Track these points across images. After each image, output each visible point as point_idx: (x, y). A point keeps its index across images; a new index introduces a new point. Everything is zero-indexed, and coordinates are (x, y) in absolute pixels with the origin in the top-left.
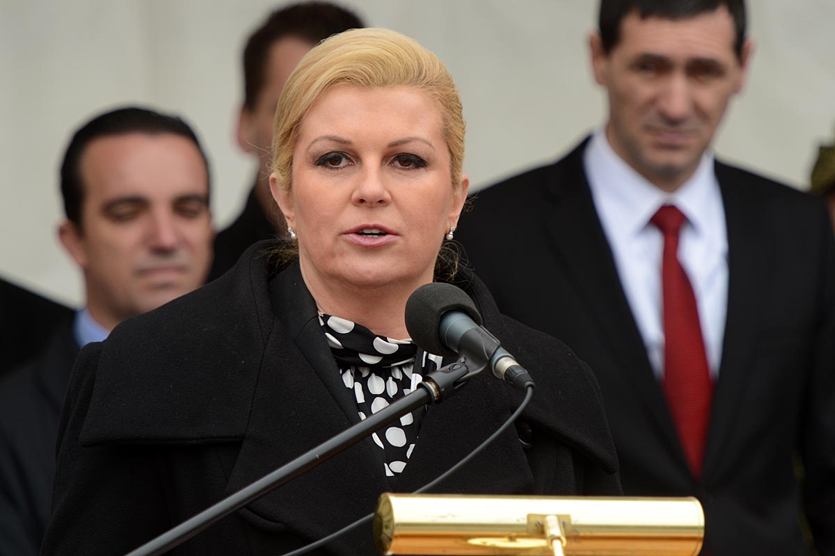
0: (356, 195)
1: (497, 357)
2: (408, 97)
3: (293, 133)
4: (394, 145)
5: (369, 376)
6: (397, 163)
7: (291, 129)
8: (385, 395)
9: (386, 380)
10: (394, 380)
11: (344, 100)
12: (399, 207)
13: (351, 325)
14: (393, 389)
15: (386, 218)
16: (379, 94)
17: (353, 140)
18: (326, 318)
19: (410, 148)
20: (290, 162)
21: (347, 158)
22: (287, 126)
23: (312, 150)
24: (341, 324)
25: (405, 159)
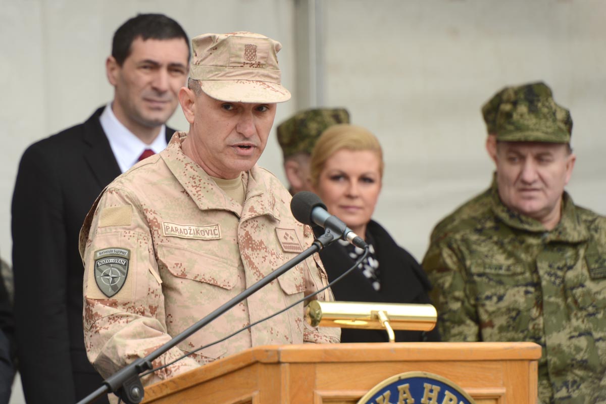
4: (363, 174)
6: (363, 181)
19: (368, 175)
21: (344, 178)
23: (331, 173)
25: (365, 179)
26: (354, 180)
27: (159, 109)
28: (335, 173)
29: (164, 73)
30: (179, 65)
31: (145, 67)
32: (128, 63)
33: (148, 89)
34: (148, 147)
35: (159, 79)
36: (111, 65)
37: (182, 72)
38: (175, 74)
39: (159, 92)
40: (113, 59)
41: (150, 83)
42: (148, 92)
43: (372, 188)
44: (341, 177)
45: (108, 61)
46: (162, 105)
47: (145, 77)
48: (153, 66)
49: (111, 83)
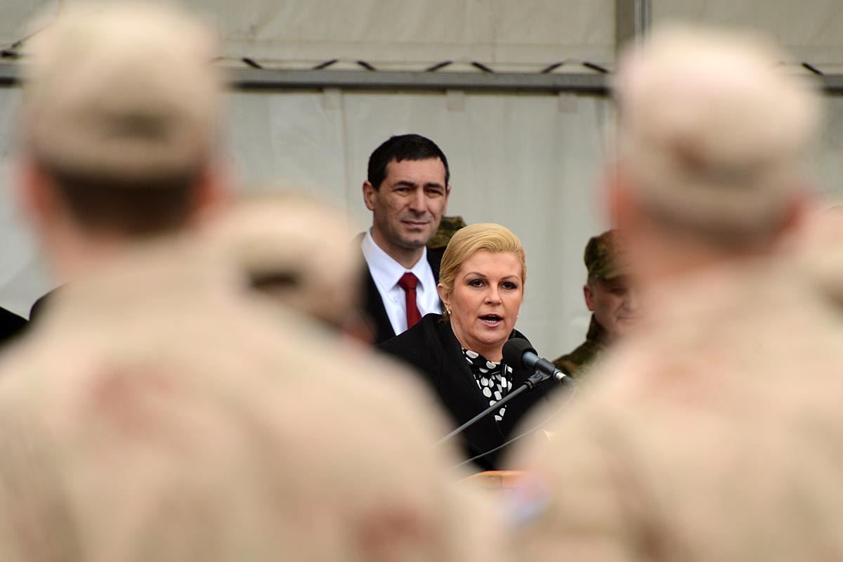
0: (487, 300)
1: (555, 372)
2: (510, 257)
3: (456, 269)
4: (505, 278)
5: (482, 377)
6: (504, 286)
7: (455, 267)
8: (488, 386)
9: (489, 380)
10: (492, 380)
11: (483, 256)
12: (504, 306)
13: (477, 355)
14: (492, 384)
15: (499, 311)
16: (498, 255)
17: (487, 275)
18: (465, 351)
19: (510, 280)
20: (453, 281)
21: (483, 283)
22: (453, 265)
23: (467, 277)
24: (472, 354)
25: (507, 284)
26: (494, 285)
27: (418, 231)
28: (472, 277)
29: (420, 193)
30: (437, 186)
31: (401, 190)
32: (384, 187)
33: (406, 210)
34: (408, 271)
35: (416, 199)
36: (368, 190)
37: (440, 194)
38: (431, 195)
39: (417, 214)
40: (369, 183)
41: (407, 205)
42: (405, 214)
43: (515, 294)
44: (479, 282)
45: (365, 185)
46: (419, 226)
47: (401, 200)
48: (410, 187)
49: (369, 208)
